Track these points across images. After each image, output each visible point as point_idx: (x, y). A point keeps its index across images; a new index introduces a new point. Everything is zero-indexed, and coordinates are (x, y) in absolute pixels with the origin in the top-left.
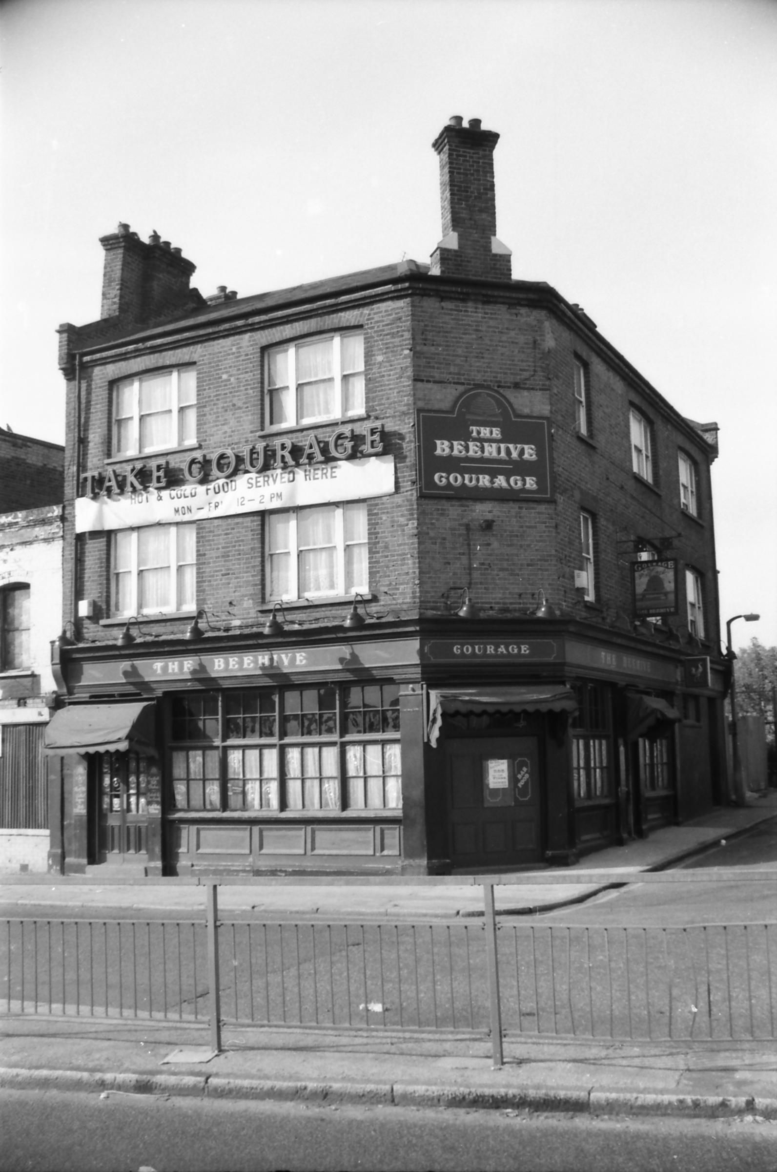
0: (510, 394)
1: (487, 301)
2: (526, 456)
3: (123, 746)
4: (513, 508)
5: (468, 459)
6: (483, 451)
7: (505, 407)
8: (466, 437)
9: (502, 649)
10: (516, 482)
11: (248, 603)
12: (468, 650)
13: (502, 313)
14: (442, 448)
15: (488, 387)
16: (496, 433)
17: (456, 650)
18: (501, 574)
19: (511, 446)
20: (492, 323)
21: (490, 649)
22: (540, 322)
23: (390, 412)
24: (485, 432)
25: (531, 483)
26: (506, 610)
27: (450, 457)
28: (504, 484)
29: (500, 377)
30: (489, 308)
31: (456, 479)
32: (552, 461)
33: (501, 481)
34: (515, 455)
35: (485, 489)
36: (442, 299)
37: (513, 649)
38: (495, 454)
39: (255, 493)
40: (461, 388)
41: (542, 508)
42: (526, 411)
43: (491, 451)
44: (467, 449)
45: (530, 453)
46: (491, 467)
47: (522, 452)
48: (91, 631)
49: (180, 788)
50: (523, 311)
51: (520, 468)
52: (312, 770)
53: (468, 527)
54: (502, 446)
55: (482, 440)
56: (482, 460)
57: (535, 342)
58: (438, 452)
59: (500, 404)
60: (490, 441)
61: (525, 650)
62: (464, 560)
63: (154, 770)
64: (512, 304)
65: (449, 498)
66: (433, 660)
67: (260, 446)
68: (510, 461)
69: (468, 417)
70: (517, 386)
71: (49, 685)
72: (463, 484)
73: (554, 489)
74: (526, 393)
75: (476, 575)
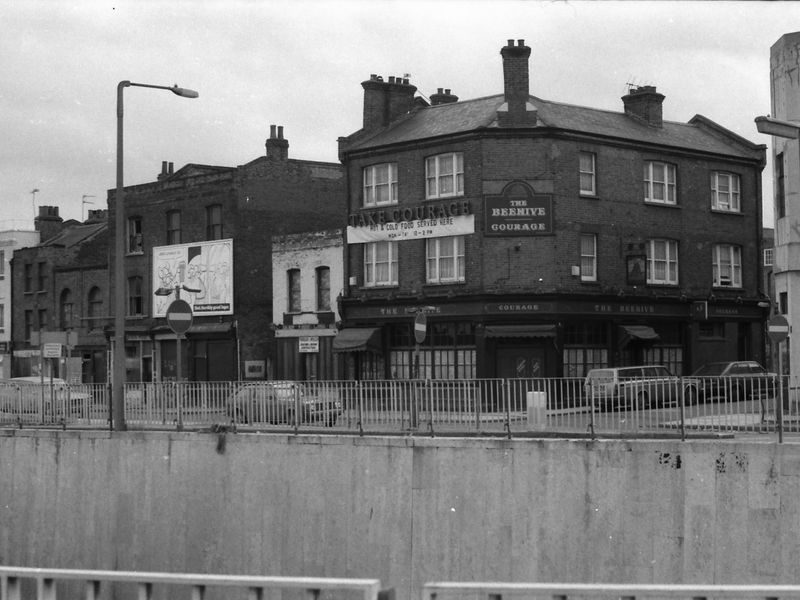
0: (532, 184)
1: (522, 137)
2: (540, 214)
3: (364, 349)
4: (532, 240)
5: (509, 217)
6: (517, 212)
7: (529, 189)
8: (509, 206)
9: (524, 307)
10: (534, 227)
11: (419, 282)
12: (506, 308)
13: (529, 142)
14: (496, 212)
15: (520, 181)
16: (524, 203)
17: (500, 308)
18: (526, 271)
19: (532, 209)
20: (524, 148)
21: (518, 307)
22: (550, 145)
23: (473, 195)
24: (518, 203)
25: (542, 226)
26: (528, 289)
27: (500, 217)
28: (528, 228)
29: (528, 175)
30: (522, 141)
31: (502, 227)
32: (554, 214)
33: (526, 227)
34: (533, 213)
35: (518, 231)
36: (498, 139)
37: (530, 307)
38: (523, 214)
39: (421, 230)
40: (507, 182)
41: (548, 239)
42: (540, 191)
43: (521, 212)
44: (509, 212)
45: (542, 212)
46: (521, 220)
47: (538, 211)
48: (355, 292)
49: (393, 369)
50: (541, 140)
51: (537, 219)
52: (444, 362)
53: (508, 250)
54: (527, 210)
55: (516, 208)
56: (516, 217)
57: (546, 155)
58: (494, 214)
59: (526, 188)
60: (520, 207)
61: (536, 307)
62: (507, 265)
63: (382, 360)
64: (535, 137)
65: (499, 237)
66: (489, 313)
67: (422, 207)
68: (531, 217)
69: (510, 197)
70: (536, 179)
71: (338, 318)
72: (506, 230)
73: (555, 228)
74: (540, 182)
75: (512, 272)
